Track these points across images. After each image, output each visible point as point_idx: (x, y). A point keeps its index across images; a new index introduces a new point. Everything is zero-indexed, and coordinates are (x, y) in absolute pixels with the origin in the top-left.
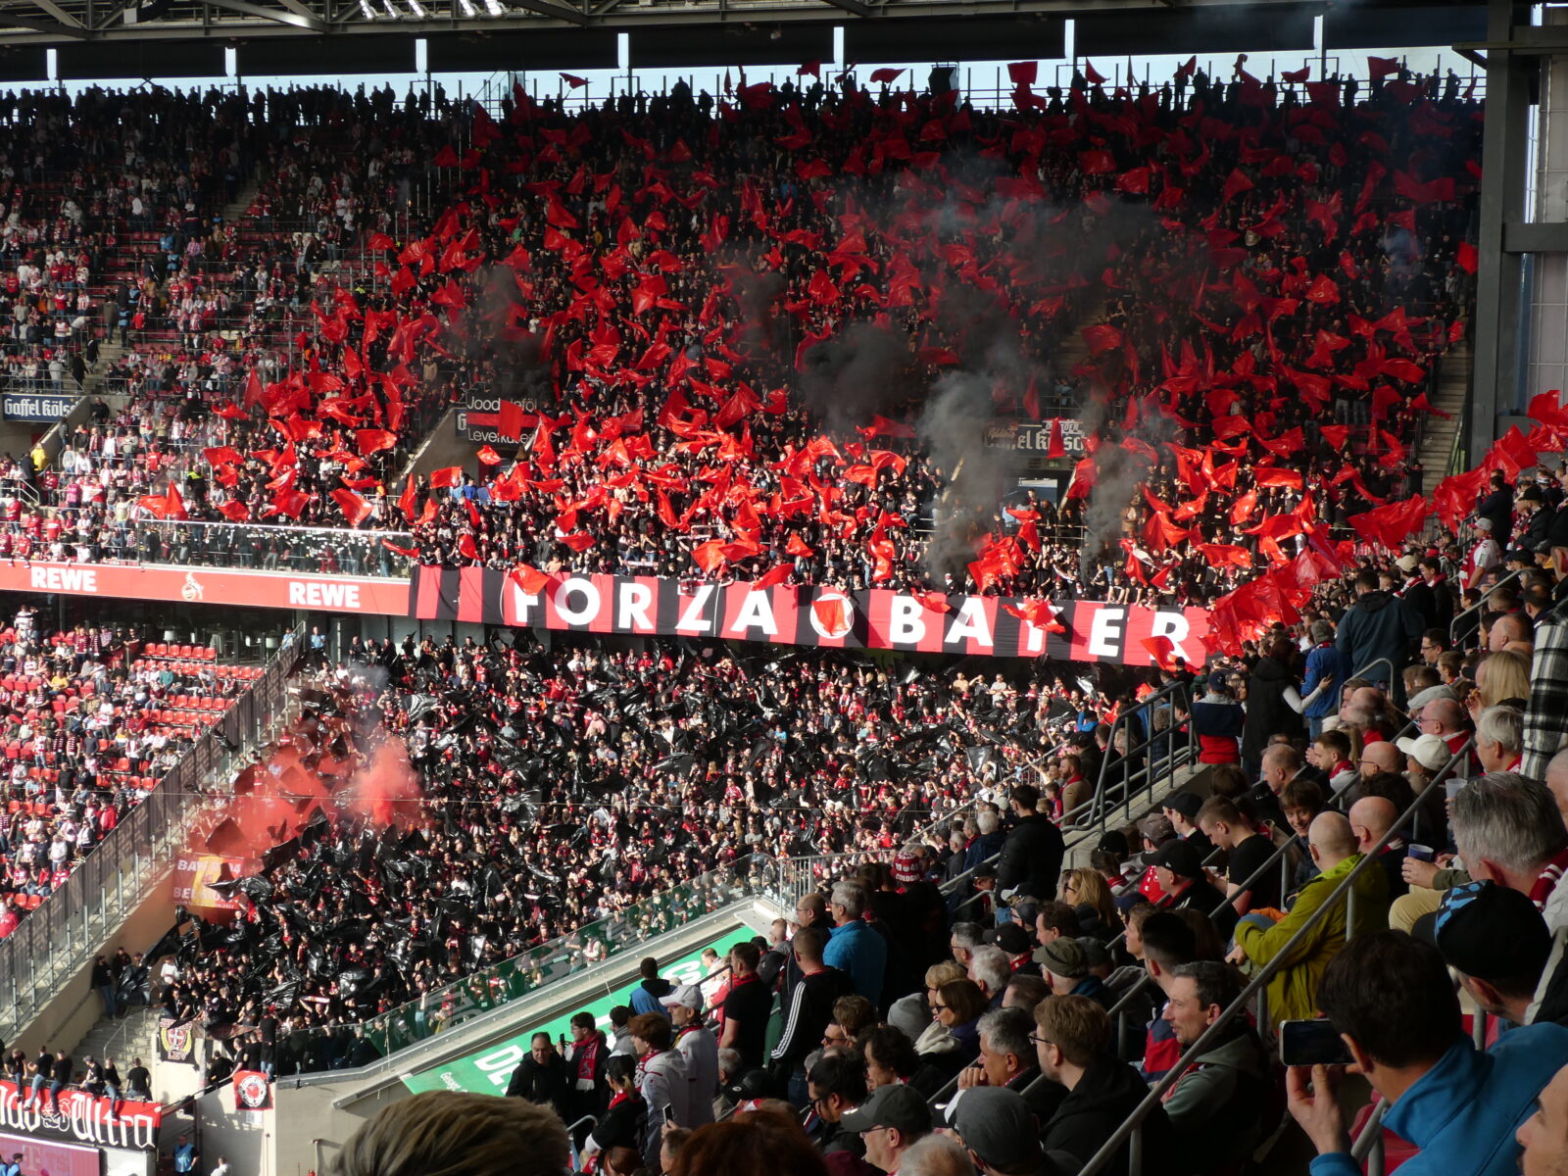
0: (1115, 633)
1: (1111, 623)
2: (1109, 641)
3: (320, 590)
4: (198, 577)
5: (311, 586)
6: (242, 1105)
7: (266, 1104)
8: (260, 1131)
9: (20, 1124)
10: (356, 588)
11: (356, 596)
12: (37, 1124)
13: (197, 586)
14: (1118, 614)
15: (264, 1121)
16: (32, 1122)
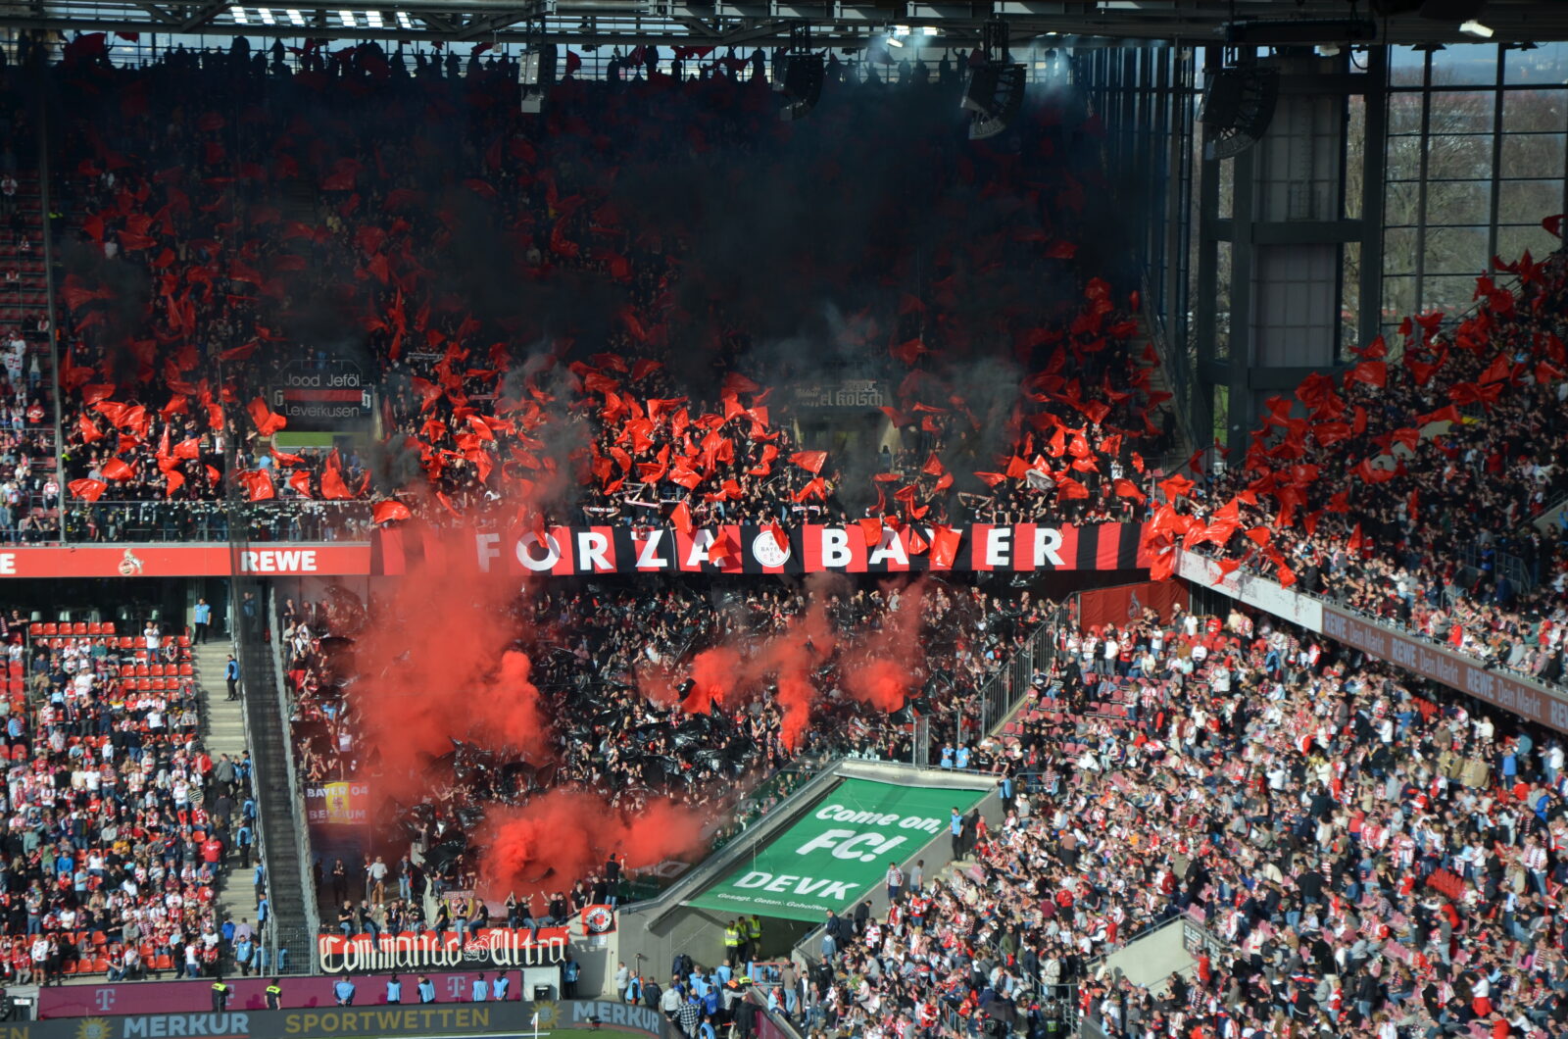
0: (1005, 546)
1: (1001, 539)
2: (1001, 554)
3: (274, 558)
4: (135, 553)
5: (264, 554)
6: (591, 932)
7: (611, 928)
8: (605, 950)
9: (444, 962)
10: (313, 553)
11: (312, 561)
12: (459, 959)
13: (136, 561)
14: (1006, 532)
15: (608, 942)
16: (454, 957)
